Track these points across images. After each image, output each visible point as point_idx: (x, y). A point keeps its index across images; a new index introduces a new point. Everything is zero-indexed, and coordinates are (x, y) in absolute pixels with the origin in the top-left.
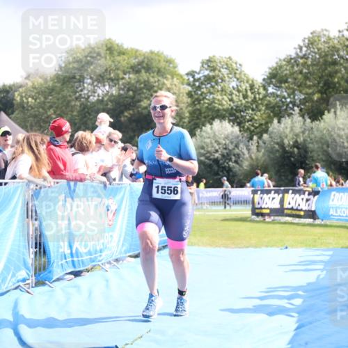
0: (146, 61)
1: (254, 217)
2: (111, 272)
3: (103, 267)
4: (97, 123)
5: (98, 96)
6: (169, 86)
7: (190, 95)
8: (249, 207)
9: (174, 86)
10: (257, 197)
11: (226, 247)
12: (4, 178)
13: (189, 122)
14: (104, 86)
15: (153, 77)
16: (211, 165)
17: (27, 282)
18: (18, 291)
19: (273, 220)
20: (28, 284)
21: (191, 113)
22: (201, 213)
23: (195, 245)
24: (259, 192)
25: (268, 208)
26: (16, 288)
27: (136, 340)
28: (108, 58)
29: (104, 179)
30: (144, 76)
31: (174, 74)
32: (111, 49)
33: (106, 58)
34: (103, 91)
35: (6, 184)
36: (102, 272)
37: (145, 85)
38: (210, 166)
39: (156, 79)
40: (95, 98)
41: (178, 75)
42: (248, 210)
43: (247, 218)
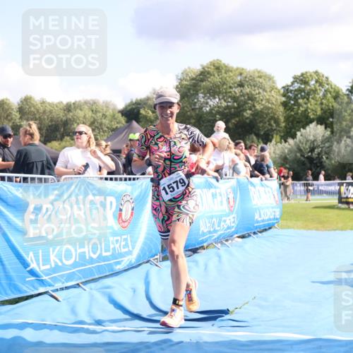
0: (248, 76)
1: (340, 205)
2: (222, 250)
3: (216, 245)
5: (210, 106)
6: (268, 97)
7: (285, 104)
8: (336, 197)
9: (271, 98)
10: (343, 189)
11: (317, 229)
13: (285, 127)
14: (215, 98)
15: (254, 90)
16: (304, 162)
17: (156, 257)
20: (157, 259)
22: (297, 202)
23: (291, 228)
24: (345, 185)
26: (148, 262)
27: (244, 305)
28: (216, 75)
29: (216, 174)
30: (247, 90)
31: (273, 88)
32: (218, 68)
33: (214, 75)
34: (214, 102)
35: (138, 179)
36: (215, 250)
37: (248, 97)
38: (303, 164)
39: (257, 92)
40: (208, 109)
41: (276, 88)
42: (335, 199)
43: (334, 206)
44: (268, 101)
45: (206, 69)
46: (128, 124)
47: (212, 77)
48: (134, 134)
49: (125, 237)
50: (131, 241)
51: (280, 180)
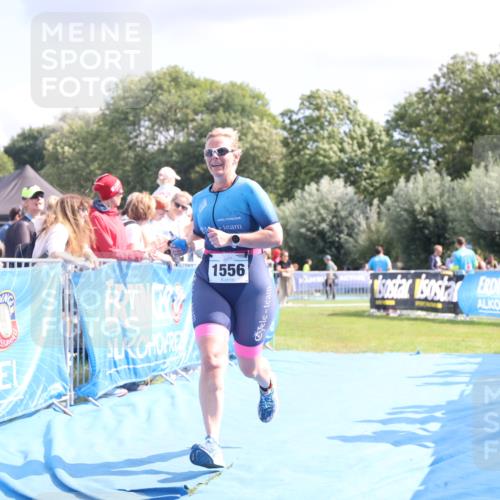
0: (225, 95)
1: (373, 311)
2: (178, 386)
3: (168, 378)
4: (158, 182)
5: (160, 144)
6: (256, 130)
7: (285, 143)
8: (367, 298)
9: (263, 132)
10: (378, 284)
11: (337, 351)
12: (30, 256)
13: (285, 181)
14: (168, 130)
15: (235, 118)
16: (314, 239)
17: (64, 398)
18: (51, 410)
19: (400, 315)
20: (65, 401)
21: (288, 168)
22: (300, 305)
23: (292, 349)
24: (381, 277)
25: (392, 299)
26: (49, 407)
27: (212, 478)
28: (173, 91)
29: (167, 258)
30: (222, 116)
31: (263, 115)
32: (176, 78)
33: (170, 92)
34: (166, 137)
35: (33, 264)
36: (166, 386)
38: (313, 241)
39: (239, 121)
40: (156, 148)
41: (270, 115)
42: (365, 302)
43: (364, 312)
44: (256, 136)
45: (156, 80)
46: (18, 171)
47: (166, 94)
48: (28, 188)
49: (8, 363)
50: (18, 372)
51: (275, 269)
